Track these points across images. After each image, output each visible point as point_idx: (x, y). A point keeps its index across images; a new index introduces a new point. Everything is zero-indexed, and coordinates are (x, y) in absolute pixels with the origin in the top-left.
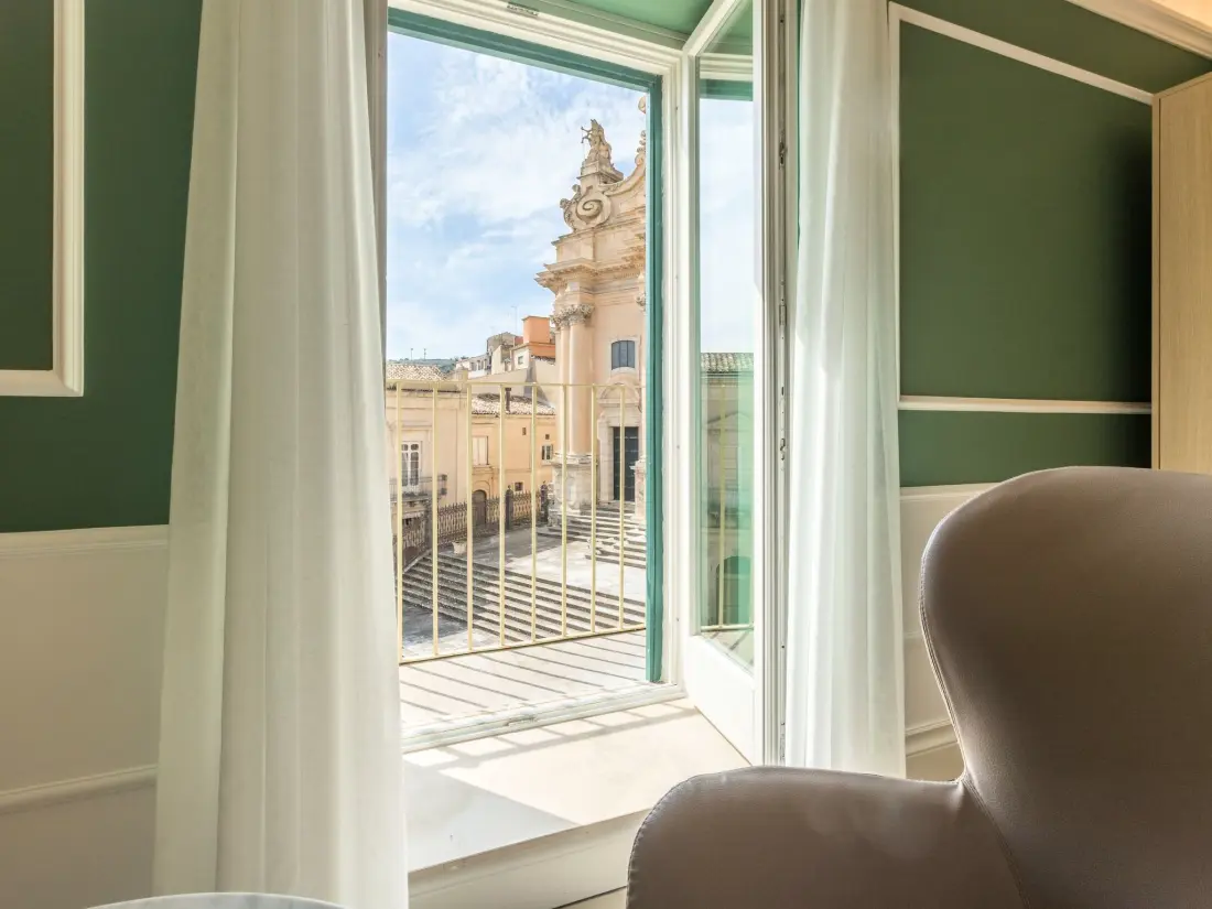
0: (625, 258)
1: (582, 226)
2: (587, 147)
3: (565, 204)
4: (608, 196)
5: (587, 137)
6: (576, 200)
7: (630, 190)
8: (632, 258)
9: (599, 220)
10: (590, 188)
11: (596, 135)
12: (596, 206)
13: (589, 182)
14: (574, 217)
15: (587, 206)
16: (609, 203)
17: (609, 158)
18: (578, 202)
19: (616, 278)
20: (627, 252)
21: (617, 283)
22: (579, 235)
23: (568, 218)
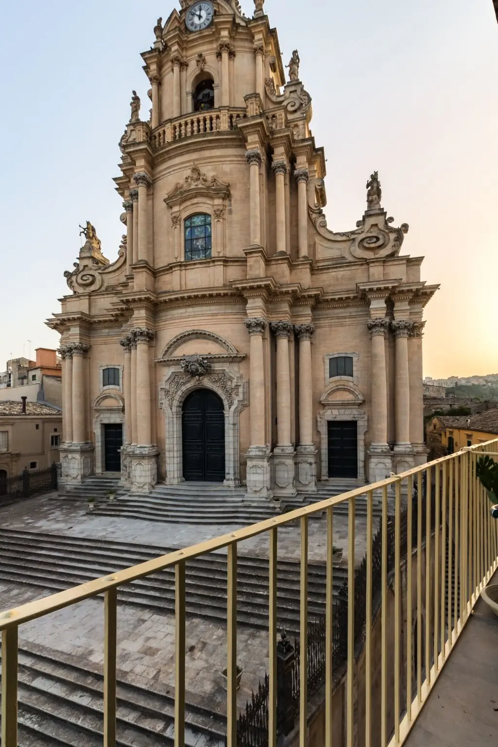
0: (112, 315)
1: (80, 290)
2: (83, 239)
3: (67, 274)
4: (99, 273)
5: (83, 232)
6: (76, 273)
7: (114, 271)
8: (116, 315)
9: (93, 288)
10: (85, 266)
11: (90, 232)
12: (91, 278)
13: (86, 262)
14: (75, 284)
15: (85, 278)
16: (100, 278)
17: (100, 248)
18: (77, 275)
19: (106, 328)
20: (113, 310)
21: (107, 331)
22: (78, 297)
23: (70, 284)
